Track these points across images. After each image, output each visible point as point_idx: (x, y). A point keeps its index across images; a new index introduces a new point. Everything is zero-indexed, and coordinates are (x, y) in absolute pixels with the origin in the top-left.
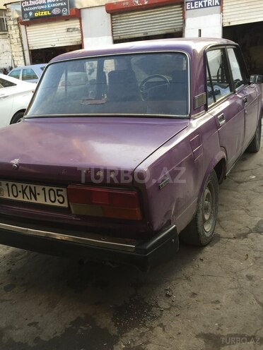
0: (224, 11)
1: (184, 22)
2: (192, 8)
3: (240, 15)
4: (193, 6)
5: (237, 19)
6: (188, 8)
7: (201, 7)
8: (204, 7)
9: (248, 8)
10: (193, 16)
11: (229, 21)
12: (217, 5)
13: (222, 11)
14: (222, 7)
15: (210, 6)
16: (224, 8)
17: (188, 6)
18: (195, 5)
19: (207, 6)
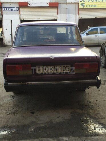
0: (21, 14)
1: (2, 16)
2: (6, 10)
3: (28, 16)
4: (6, 9)
5: (27, 18)
6: (4, 10)
7: (10, 11)
8: (11, 11)
9: (31, 14)
10: (6, 14)
11: (23, 18)
12: (17, 11)
13: (20, 13)
14: (20, 12)
15: (14, 11)
16: (21, 13)
17: (4, 9)
18: (7, 9)
19: (13, 11)
